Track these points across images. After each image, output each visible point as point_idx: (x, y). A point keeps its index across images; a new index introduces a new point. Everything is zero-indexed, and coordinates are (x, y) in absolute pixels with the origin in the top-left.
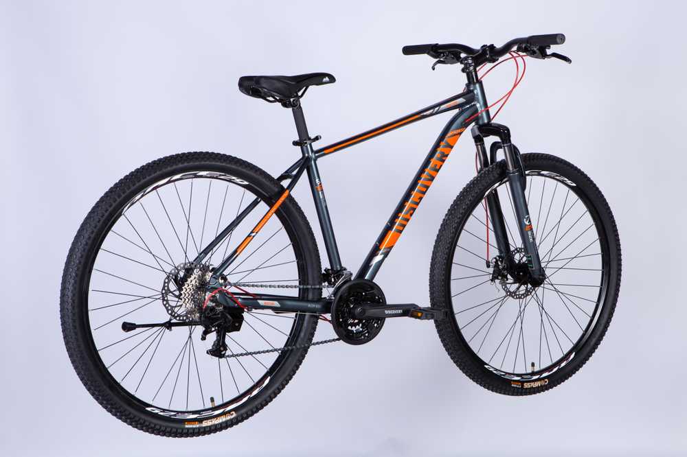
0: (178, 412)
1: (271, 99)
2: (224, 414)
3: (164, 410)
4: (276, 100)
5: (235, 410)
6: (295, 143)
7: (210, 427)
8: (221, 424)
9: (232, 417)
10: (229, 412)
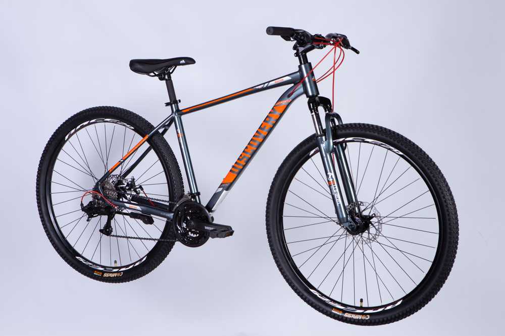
0: (94, 264)
1: (152, 74)
4: (156, 75)
6: (167, 104)
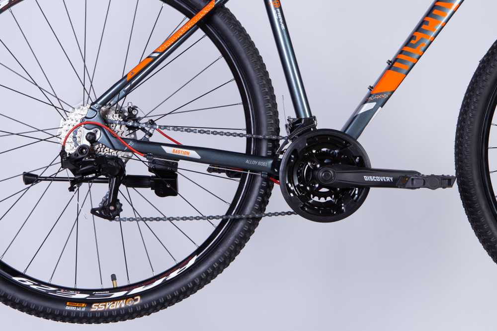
0: (60, 288)
2: (125, 297)
3: (40, 283)
5: (141, 294)
7: (102, 312)
8: (118, 310)
9: (136, 303)
10: (133, 296)
